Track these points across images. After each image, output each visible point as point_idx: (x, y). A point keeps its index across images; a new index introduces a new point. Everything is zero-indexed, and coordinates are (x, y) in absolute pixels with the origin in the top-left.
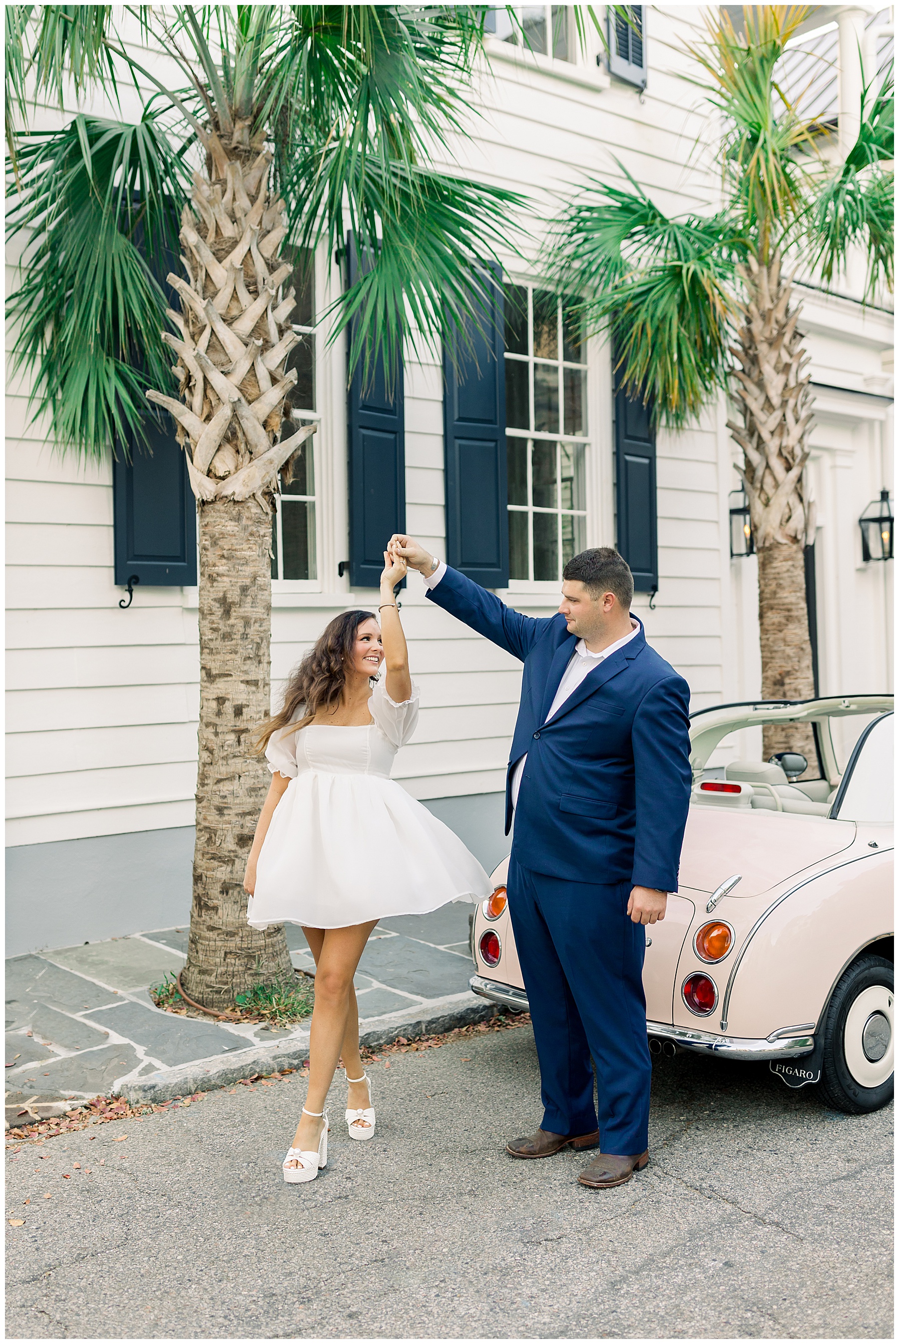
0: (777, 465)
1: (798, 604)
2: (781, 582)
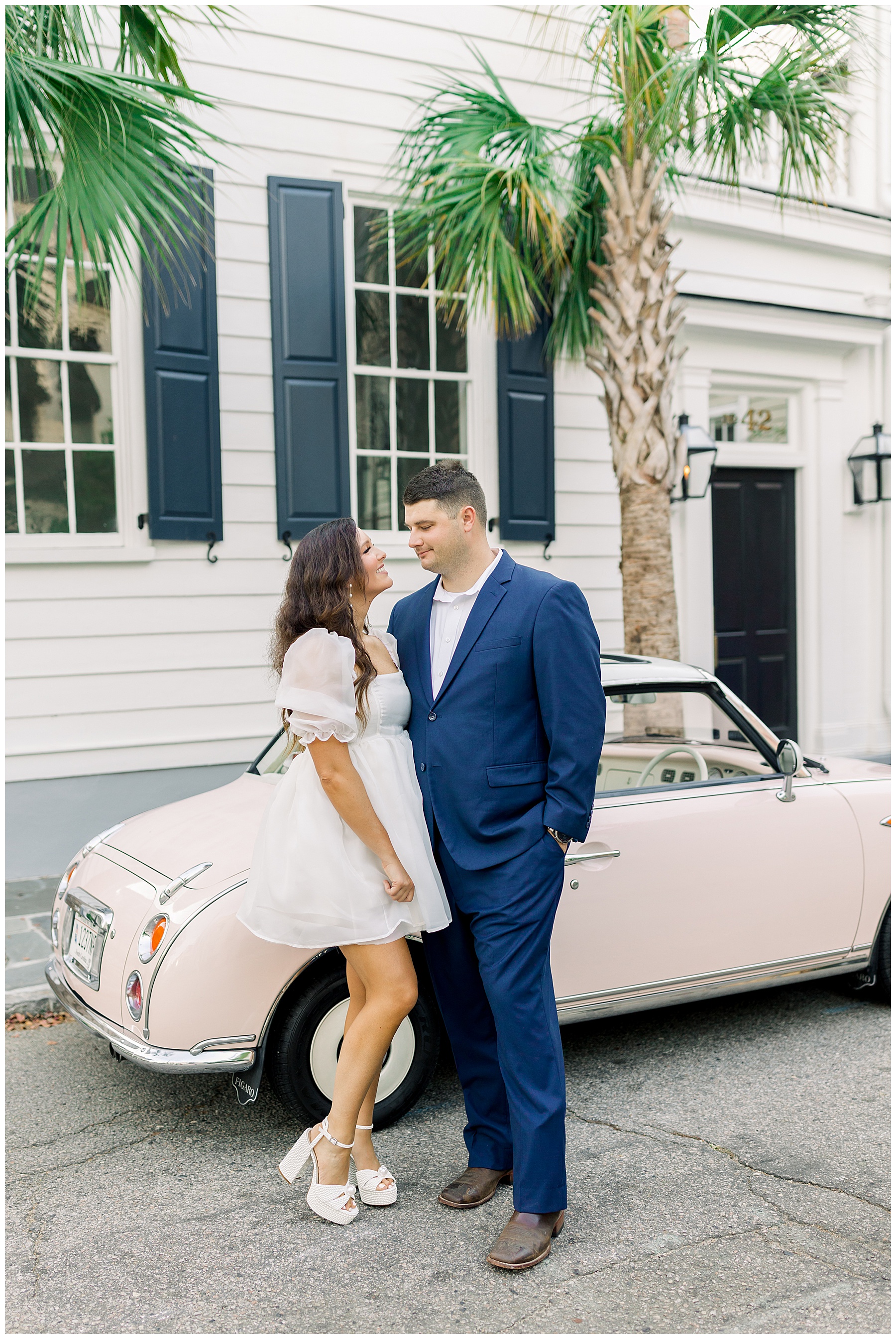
0: (633, 396)
1: (658, 551)
2: (639, 527)
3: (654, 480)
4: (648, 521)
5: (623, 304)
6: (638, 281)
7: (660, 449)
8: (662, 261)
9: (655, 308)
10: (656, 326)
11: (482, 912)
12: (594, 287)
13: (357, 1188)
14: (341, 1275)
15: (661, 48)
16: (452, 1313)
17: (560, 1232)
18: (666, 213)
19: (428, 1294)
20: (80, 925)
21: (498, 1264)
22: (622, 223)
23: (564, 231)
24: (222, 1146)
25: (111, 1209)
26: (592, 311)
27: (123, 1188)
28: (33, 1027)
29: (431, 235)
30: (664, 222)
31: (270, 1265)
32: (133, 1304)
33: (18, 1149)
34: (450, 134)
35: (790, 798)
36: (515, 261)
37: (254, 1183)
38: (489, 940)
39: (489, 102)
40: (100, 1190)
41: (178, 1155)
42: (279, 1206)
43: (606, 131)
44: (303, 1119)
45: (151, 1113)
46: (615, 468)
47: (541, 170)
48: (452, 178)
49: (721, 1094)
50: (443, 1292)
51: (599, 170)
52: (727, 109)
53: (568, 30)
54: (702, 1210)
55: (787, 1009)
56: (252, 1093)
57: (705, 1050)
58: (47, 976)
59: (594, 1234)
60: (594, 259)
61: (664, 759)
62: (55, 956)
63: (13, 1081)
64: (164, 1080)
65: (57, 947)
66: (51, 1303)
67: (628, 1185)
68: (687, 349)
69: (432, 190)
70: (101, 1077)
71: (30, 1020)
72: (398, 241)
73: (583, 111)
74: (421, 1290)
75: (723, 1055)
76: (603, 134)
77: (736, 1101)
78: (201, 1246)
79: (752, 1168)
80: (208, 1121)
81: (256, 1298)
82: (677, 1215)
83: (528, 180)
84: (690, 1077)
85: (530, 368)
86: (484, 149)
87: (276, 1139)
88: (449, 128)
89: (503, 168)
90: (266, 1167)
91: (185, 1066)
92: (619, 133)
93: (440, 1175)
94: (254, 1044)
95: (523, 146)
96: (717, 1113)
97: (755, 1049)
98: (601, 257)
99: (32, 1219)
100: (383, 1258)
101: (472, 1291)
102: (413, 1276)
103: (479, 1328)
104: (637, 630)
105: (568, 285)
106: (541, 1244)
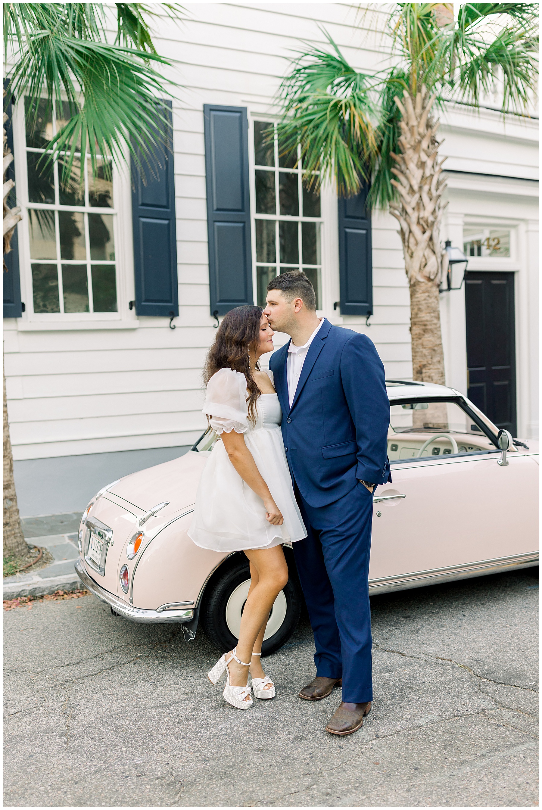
1: (432, 321)
2: (421, 307)
3: (429, 279)
4: (426, 303)
5: (411, 177)
6: (419, 163)
7: (433, 262)
8: (433, 151)
9: (429, 179)
10: (430, 189)
11: (325, 529)
12: (395, 167)
13: (252, 689)
14: (242, 738)
15: (432, 28)
16: (305, 759)
17: (368, 714)
18: (436, 123)
19: (291, 748)
20: (94, 538)
21: (332, 731)
22: (410, 130)
23: (376, 136)
24: (175, 665)
25: (111, 701)
26: (392, 181)
27: (118, 689)
28: (68, 598)
29: (299, 137)
30: (435, 129)
31: (201, 732)
32: (122, 754)
33: (58, 668)
34: (310, 79)
35: (505, 464)
36: (348, 152)
37: (193, 686)
38: (330, 545)
39: (332, 60)
40: (105, 690)
41: (150, 670)
42: (207, 699)
43: (401, 76)
44: (222, 649)
45: (135, 647)
46: (407, 273)
47: (362, 99)
48: (311, 104)
49: (465, 635)
50: (300, 747)
51: (396, 99)
52: (471, 63)
53: (378, 17)
54: (451, 701)
55: (506, 587)
56: (192, 634)
57: (456, 610)
58: (76, 569)
59: (388, 714)
60: (394, 151)
61: (432, 442)
62: (81, 557)
63: (56, 629)
64: (143, 628)
65: (81, 552)
66: (76, 754)
67: (409, 687)
68: (448, 203)
69: (299, 111)
70: (107, 627)
71: (67, 594)
72: (280, 141)
73: (386, 65)
74: (288, 746)
75: (467, 613)
76: (399, 78)
77: (473, 639)
78: (162, 721)
79: (481, 677)
80: (168, 651)
81: (193, 751)
82: (437, 704)
83: (355, 105)
84: (447, 626)
85: (357, 215)
86: (329, 87)
87: (206, 662)
88: (309, 75)
89: (340, 99)
90: (200, 677)
91: (154, 619)
92: (408, 78)
93: (300, 681)
94: (193, 606)
95: (352, 85)
96: (462, 646)
97: (486, 610)
98: (398, 150)
99: (65, 706)
100: (266, 728)
101: (316, 747)
102: (283, 739)
103: (320, 768)
104: (420, 367)
105: (380, 166)
106: (357, 720)
